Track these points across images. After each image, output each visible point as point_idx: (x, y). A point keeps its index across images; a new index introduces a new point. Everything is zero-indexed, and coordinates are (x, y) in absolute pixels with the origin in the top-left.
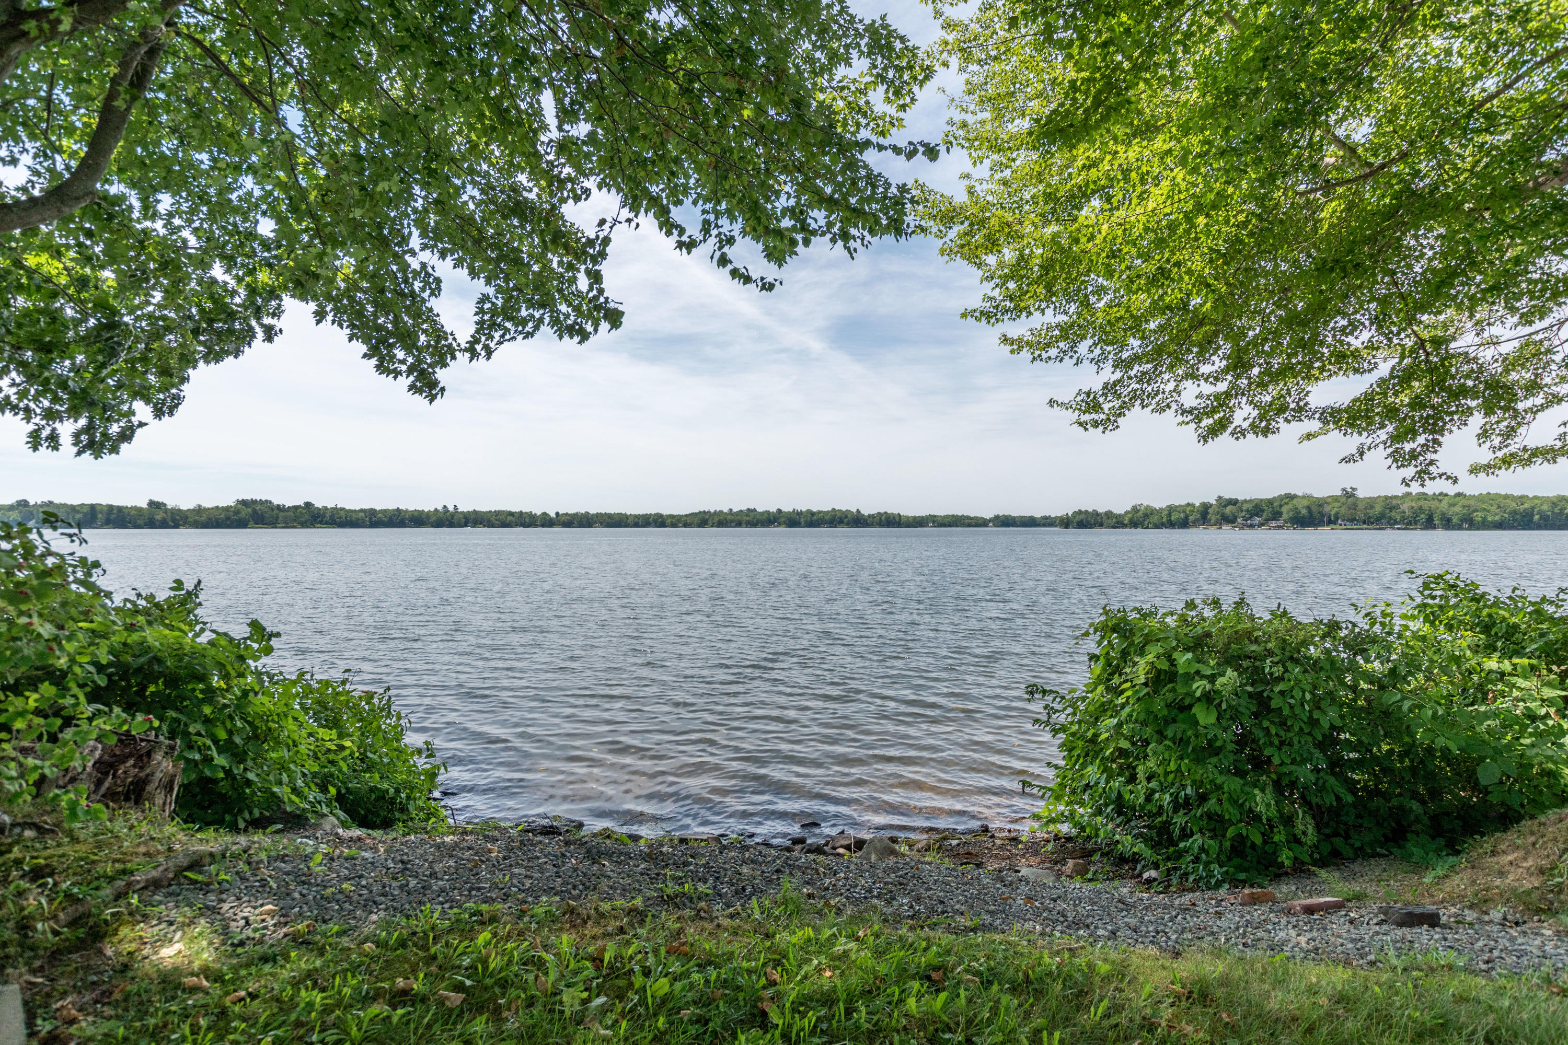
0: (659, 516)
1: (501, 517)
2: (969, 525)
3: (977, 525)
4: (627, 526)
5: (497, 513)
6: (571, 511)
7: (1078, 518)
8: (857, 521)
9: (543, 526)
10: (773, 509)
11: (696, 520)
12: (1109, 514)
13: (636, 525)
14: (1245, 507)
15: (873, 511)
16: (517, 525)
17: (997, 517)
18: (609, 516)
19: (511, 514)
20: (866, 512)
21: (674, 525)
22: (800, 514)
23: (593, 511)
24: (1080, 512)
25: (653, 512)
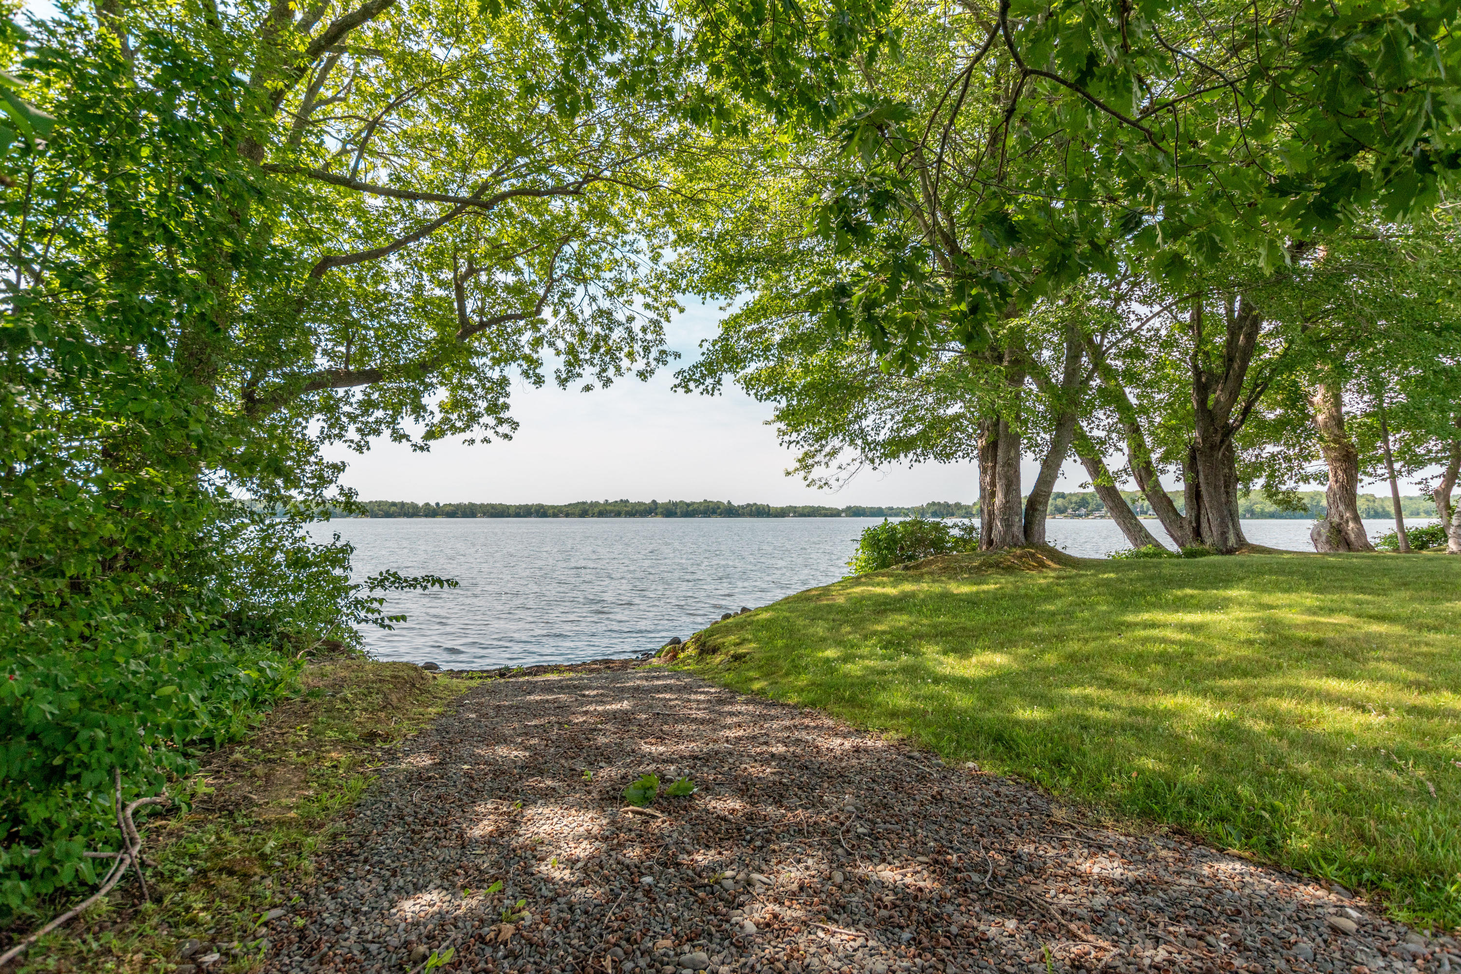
0: (541, 506)
1: (386, 508)
2: (825, 516)
3: (832, 515)
4: (509, 516)
5: (379, 504)
6: (455, 502)
7: (933, 509)
8: (730, 511)
9: (426, 516)
10: (648, 501)
11: (577, 511)
12: (958, 506)
13: (518, 515)
14: (1074, 499)
15: (743, 503)
16: (398, 515)
17: (849, 508)
18: (493, 506)
19: (394, 504)
20: (736, 503)
21: (555, 515)
22: (675, 504)
23: (478, 502)
24: (934, 504)
25: (536, 502)
